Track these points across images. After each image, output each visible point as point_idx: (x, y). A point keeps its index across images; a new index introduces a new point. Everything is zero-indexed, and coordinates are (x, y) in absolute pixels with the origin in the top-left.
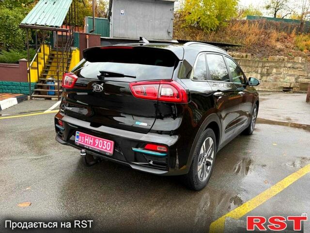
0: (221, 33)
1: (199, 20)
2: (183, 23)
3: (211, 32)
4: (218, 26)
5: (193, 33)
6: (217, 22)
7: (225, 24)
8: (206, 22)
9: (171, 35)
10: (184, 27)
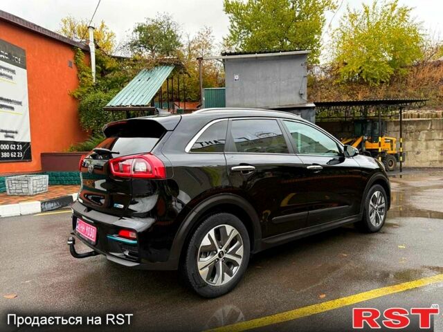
0: (398, 86)
1: (360, 71)
2: (336, 78)
3: (381, 86)
4: (392, 76)
5: (353, 89)
6: (390, 70)
7: (404, 71)
8: (372, 71)
9: (305, 97)
10: (338, 84)
